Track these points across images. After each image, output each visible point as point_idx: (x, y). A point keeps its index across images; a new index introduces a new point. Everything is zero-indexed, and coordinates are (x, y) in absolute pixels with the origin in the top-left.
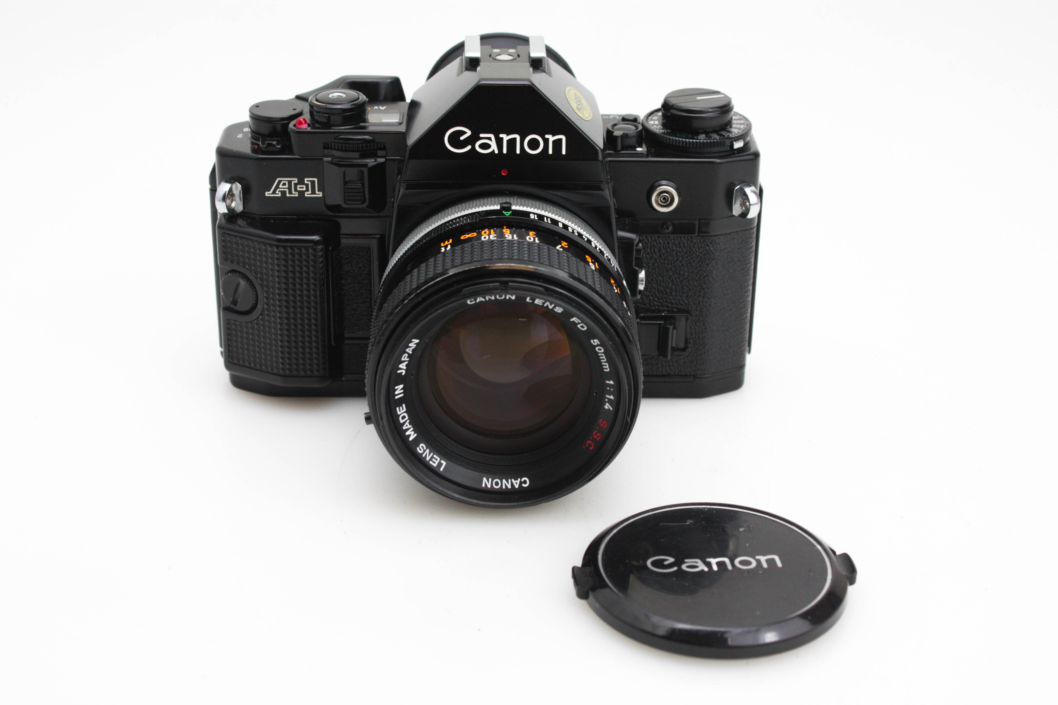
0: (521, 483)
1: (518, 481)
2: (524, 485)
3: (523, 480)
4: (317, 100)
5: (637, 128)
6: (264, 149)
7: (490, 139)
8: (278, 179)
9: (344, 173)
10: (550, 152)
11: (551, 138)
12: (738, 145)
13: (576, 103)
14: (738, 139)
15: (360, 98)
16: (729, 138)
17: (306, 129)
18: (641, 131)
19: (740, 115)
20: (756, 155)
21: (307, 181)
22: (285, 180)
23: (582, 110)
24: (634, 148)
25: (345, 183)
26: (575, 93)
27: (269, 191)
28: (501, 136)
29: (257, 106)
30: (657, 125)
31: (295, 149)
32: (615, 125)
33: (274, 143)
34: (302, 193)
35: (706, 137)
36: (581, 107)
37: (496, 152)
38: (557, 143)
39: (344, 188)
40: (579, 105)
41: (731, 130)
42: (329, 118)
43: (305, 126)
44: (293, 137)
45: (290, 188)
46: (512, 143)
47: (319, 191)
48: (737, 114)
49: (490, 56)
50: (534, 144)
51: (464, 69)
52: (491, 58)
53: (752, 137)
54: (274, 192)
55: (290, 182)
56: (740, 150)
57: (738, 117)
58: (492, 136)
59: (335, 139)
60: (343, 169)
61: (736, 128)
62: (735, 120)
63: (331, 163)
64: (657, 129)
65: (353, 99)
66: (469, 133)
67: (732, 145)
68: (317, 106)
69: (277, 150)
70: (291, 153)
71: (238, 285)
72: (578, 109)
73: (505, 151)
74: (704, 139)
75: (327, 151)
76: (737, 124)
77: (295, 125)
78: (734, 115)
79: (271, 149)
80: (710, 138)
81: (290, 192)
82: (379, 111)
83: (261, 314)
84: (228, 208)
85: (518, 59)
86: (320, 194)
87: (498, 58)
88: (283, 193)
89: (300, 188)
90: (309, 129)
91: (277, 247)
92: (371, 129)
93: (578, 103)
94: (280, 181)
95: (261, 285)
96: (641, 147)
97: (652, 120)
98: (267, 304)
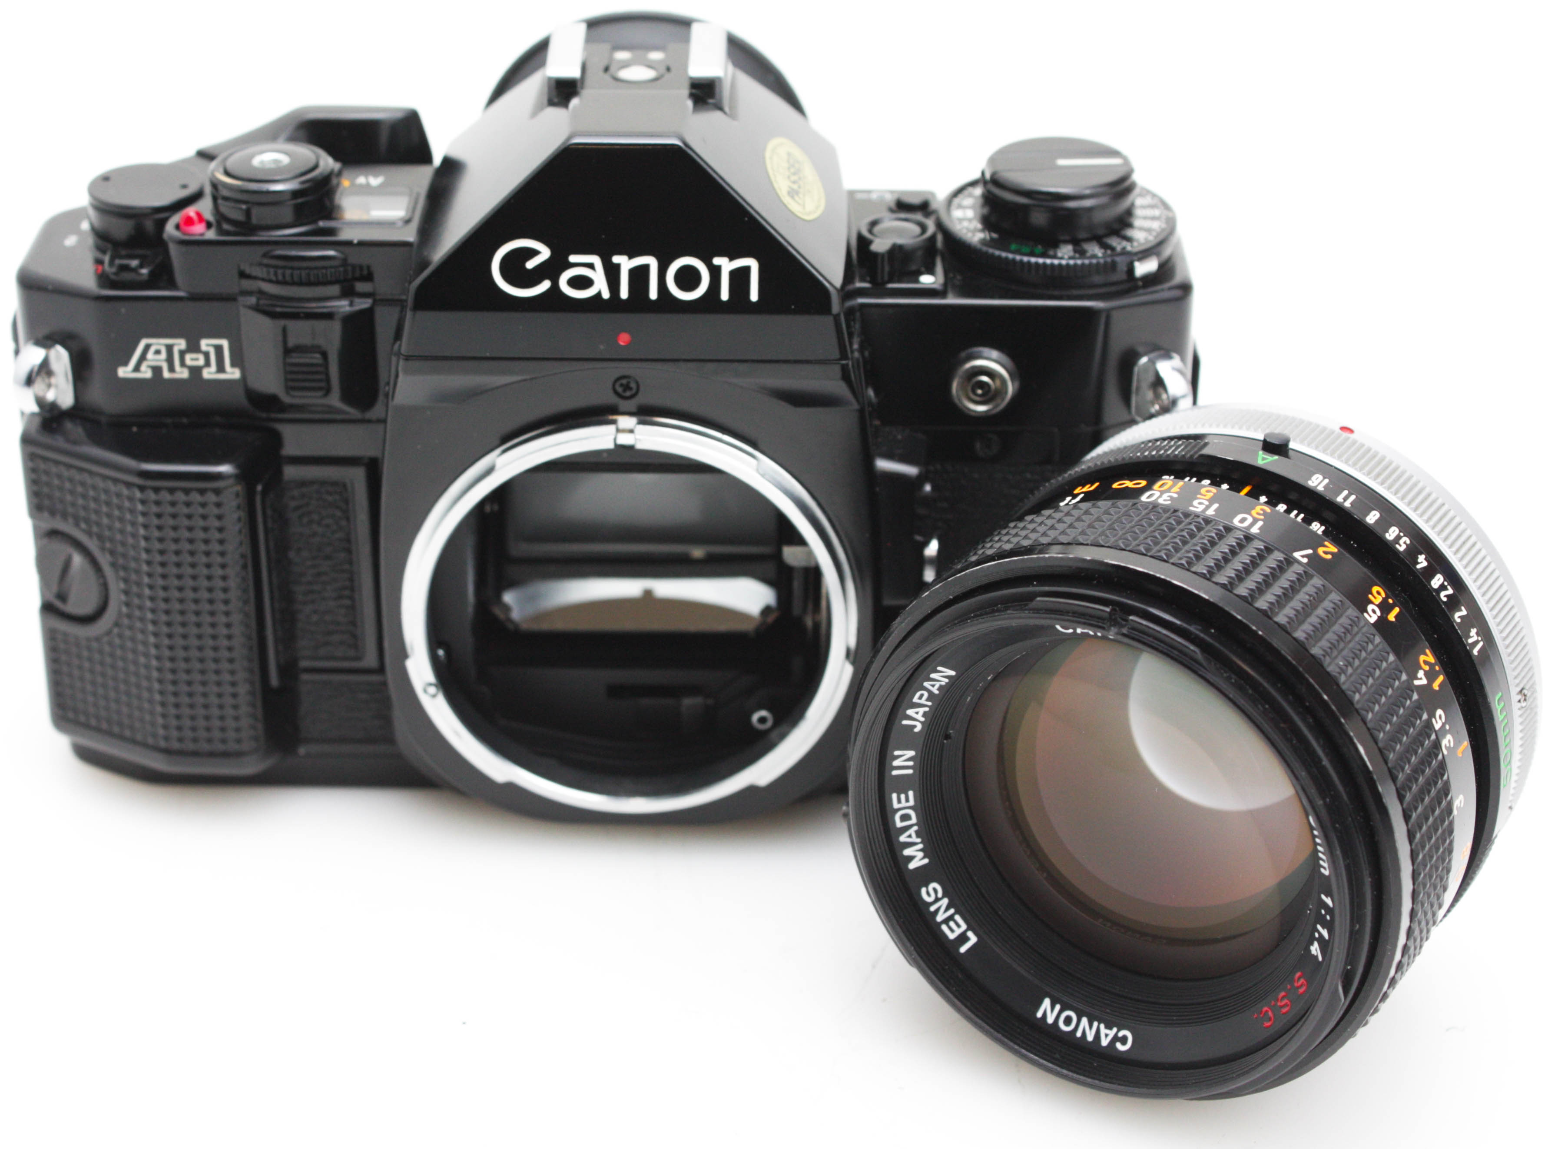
0: (1116, 1039)
1: (1112, 1033)
2: (1119, 1046)
3: (1121, 1034)
4: (227, 173)
5: (924, 228)
6: (113, 277)
7: (591, 266)
8: (143, 343)
9: (284, 331)
10: (725, 295)
11: (726, 265)
12: (1144, 268)
13: (789, 177)
14: (1145, 254)
15: (322, 164)
16: (1124, 252)
17: (202, 235)
18: (933, 238)
19: (1154, 196)
20: (1186, 288)
21: (208, 345)
22: (159, 343)
23: (801, 195)
24: (914, 276)
25: (287, 351)
26: (789, 154)
27: (126, 363)
28: (616, 259)
29: (106, 178)
30: (970, 220)
31: (179, 277)
32: (874, 224)
33: (134, 263)
34: (195, 371)
35: (1075, 251)
36: (799, 187)
37: (606, 295)
38: (740, 277)
39: (285, 364)
40: (794, 182)
41: (1130, 233)
42: (248, 213)
43: (198, 229)
44: (173, 249)
45: (170, 360)
46: (639, 275)
47: (233, 365)
48: (1146, 192)
49: (607, 69)
50: (688, 278)
51: (545, 101)
52: (607, 77)
53: (1178, 245)
54: (137, 369)
55: (169, 348)
56: (1151, 280)
57: (1147, 200)
58: (596, 260)
59: (265, 255)
60: (282, 322)
61: (1141, 229)
62: (1143, 207)
63: (257, 309)
64: (968, 230)
65: (303, 169)
66: (545, 253)
67: (1131, 270)
68: (226, 185)
69: (145, 278)
70: (172, 284)
71: (67, 566)
72: (792, 193)
73: (624, 294)
74: (1070, 258)
75: (246, 284)
76: (1145, 218)
77: (178, 227)
78: (1141, 195)
79: (127, 276)
80: (1082, 253)
81: (172, 369)
82: (368, 190)
83: (117, 624)
84: (40, 402)
85: (668, 76)
86: (233, 373)
87: (624, 74)
88: (157, 370)
89: (192, 359)
90: (211, 235)
91: (142, 489)
92: (345, 235)
93: (794, 178)
94: (147, 347)
95: (114, 565)
96: (931, 271)
97: (960, 207)
98: (127, 605)
